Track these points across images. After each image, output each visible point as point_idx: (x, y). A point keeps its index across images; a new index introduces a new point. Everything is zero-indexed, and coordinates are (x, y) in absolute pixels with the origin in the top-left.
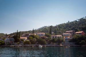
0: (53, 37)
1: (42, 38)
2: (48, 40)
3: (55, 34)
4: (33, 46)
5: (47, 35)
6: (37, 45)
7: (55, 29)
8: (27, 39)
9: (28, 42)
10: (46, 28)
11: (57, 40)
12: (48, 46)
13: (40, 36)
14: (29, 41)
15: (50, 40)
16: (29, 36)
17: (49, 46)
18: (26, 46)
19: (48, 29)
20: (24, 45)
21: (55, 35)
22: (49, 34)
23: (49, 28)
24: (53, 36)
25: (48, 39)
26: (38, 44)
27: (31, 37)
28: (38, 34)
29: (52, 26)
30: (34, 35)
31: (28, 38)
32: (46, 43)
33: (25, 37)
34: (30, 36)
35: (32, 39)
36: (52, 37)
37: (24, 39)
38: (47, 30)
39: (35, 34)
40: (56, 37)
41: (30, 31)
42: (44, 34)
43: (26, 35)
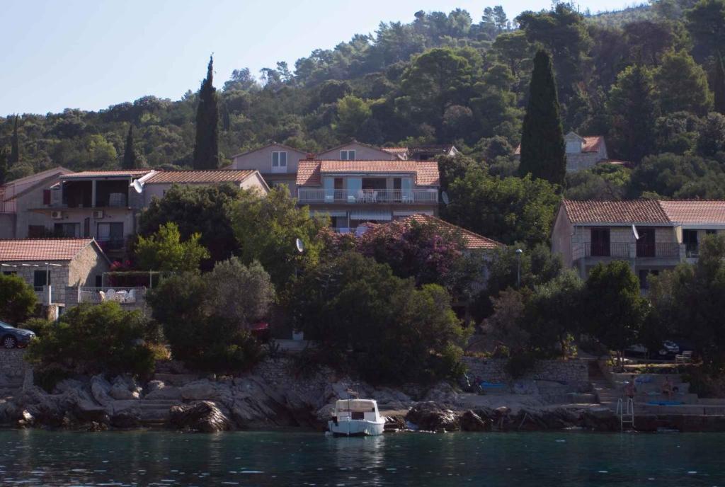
0: (600, 237)
1: (378, 249)
2: (509, 302)
3: (624, 175)
4: (217, 416)
5: (485, 199)
6: (298, 393)
7: (637, 83)
8: (96, 281)
9: (125, 331)
10: (453, 48)
11: (666, 294)
12: (493, 420)
13: (343, 212)
14: (143, 315)
15: (545, 291)
16: (128, 222)
17: (525, 422)
18: (83, 418)
19: (497, 78)
20: (46, 381)
21: (632, 193)
22: (513, 184)
23: (508, 46)
24: (598, 214)
25: (505, 279)
26: (304, 366)
27: (172, 233)
28: (305, 171)
29: (564, 17)
30: (230, 191)
31: (107, 250)
32: (456, 350)
33: (59, 232)
34: (150, 225)
35: (194, 278)
36: (580, 246)
37: (41, 278)
38: (464, 95)
39: (251, 182)
40: (647, 233)
41: (147, 105)
42: (427, 173)
43: (75, 192)
